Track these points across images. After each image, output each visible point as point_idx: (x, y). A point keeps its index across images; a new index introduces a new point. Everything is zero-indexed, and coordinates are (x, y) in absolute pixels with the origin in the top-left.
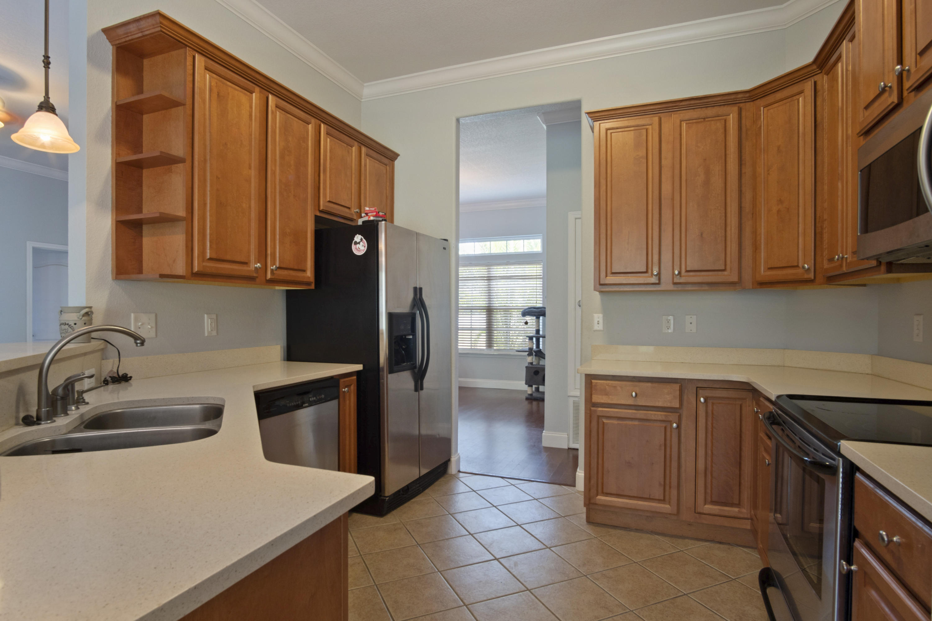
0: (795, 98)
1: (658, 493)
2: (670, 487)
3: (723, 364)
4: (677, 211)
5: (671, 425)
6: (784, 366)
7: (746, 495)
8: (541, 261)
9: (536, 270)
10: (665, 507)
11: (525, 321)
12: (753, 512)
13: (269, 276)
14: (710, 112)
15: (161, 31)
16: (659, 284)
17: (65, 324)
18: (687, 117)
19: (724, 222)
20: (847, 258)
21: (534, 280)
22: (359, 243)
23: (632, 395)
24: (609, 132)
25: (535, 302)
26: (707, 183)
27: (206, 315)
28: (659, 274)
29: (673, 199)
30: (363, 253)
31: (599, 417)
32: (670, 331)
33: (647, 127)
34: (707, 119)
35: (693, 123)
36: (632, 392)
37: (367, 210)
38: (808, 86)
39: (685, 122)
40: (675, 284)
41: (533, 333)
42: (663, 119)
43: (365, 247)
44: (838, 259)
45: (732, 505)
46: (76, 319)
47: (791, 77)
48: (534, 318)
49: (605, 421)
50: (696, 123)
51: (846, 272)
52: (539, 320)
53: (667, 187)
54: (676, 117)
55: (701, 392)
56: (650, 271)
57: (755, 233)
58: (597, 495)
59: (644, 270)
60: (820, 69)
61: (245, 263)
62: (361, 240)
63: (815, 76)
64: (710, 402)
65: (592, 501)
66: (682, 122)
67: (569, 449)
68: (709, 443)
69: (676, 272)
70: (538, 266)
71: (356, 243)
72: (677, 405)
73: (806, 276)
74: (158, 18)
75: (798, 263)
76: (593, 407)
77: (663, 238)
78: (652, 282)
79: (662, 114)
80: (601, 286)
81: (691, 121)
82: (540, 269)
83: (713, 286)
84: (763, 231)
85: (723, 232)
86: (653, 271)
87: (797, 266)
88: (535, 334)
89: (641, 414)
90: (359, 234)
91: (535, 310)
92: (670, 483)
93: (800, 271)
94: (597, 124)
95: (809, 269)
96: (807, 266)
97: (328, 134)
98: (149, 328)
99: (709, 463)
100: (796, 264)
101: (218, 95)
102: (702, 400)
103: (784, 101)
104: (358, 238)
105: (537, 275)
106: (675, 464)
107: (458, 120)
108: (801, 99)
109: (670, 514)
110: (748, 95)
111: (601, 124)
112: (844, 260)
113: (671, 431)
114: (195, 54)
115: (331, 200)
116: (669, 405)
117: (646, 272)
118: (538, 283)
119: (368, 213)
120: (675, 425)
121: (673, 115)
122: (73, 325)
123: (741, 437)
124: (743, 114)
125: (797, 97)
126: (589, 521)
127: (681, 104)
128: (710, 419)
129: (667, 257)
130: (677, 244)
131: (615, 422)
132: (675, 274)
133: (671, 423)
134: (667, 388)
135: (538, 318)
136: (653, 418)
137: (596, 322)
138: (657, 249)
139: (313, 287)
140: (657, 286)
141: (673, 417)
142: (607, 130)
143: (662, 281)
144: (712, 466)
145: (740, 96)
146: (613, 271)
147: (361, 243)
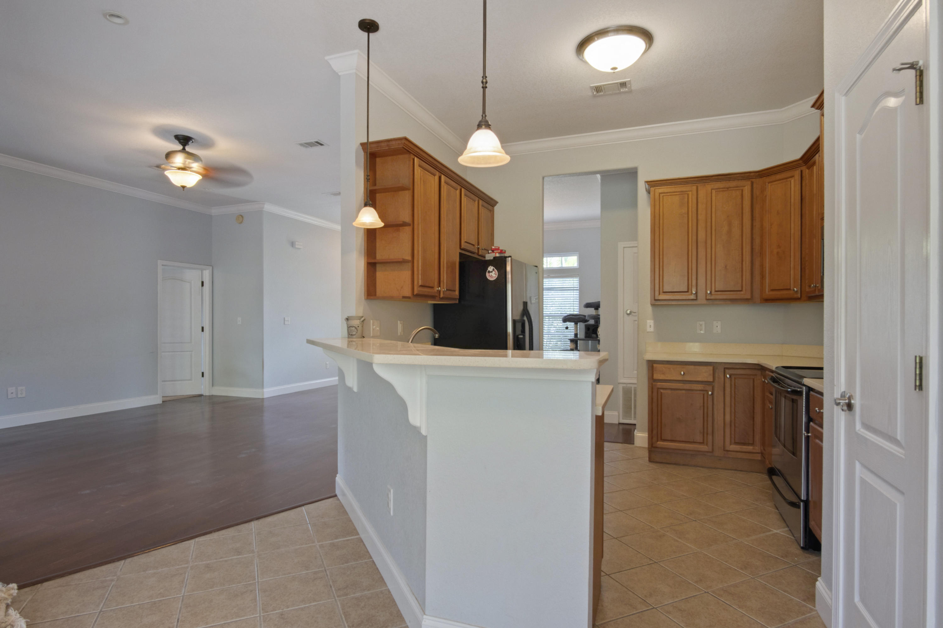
0: (788, 180)
1: (699, 438)
2: (707, 434)
3: (740, 355)
4: (709, 250)
5: (708, 393)
6: (782, 356)
7: (758, 437)
8: (578, 276)
9: (574, 282)
10: (704, 448)
11: (566, 326)
12: (762, 448)
13: (442, 295)
14: (733, 184)
15: (403, 147)
16: (696, 300)
17: (353, 327)
18: (716, 187)
19: (741, 258)
20: (818, 286)
21: (571, 291)
22: (492, 272)
23: (681, 374)
24: (661, 195)
25: (573, 310)
26: (729, 232)
27: (399, 322)
28: (696, 293)
29: (706, 242)
30: (495, 279)
31: (658, 388)
32: (702, 332)
33: (689, 192)
34: (729, 189)
35: (720, 191)
36: (681, 372)
37: (493, 249)
38: (797, 173)
39: (715, 190)
40: (707, 299)
41: (572, 337)
42: (699, 188)
43: (496, 275)
44: (813, 287)
45: (748, 444)
46: (359, 323)
47: (786, 166)
48: (573, 324)
49: (662, 391)
50: (722, 191)
51: (818, 294)
52: (577, 325)
53: (702, 235)
54: (709, 187)
55: (727, 371)
56: (690, 291)
57: (762, 266)
58: (658, 441)
59: (686, 290)
60: (804, 163)
61: (432, 287)
62: (493, 270)
63: (802, 167)
64: (733, 377)
65: (654, 446)
66: (713, 190)
67: (619, 424)
68: (733, 404)
69: (709, 292)
70: (575, 279)
71: (489, 272)
72: (711, 380)
73: (795, 296)
74: (403, 141)
75: (790, 287)
76: (654, 382)
77: (699, 269)
78: (692, 298)
79: (699, 184)
80: (655, 301)
81: (719, 190)
82: (576, 282)
83: (734, 301)
84: (767, 265)
85: (741, 265)
86: (693, 291)
87: (790, 289)
88: (573, 337)
89: (687, 386)
90: (492, 266)
91: (574, 317)
92: (707, 431)
93: (792, 292)
94: (652, 189)
95: (797, 291)
96: (796, 289)
97: (465, 195)
98: (378, 330)
99: (733, 417)
100: (789, 288)
101: (423, 181)
102: (728, 376)
103: (782, 181)
104: (491, 268)
105: (574, 287)
106: (710, 419)
107: (543, 178)
108: (792, 181)
109: (707, 452)
110: (757, 174)
111: (656, 190)
112: (817, 287)
113: (707, 397)
114: (415, 157)
115: (468, 241)
116: (706, 380)
117: (688, 292)
118: (575, 294)
119: (494, 251)
120: (710, 393)
121: (706, 185)
122: (357, 327)
123: (754, 400)
124: (755, 186)
125: (790, 179)
126: (650, 460)
127: (712, 178)
128: (733, 388)
129: (702, 281)
130: (709, 273)
131: (669, 392)
132: (708, 293)
133: (707, 391)
134: (704, 369)
135: (576, 324)
136: (695, 388)
137: (648, 326)
138: (695, 276)
139: (457, 302)
140: (695, 301)
141: (709, 388)
142: (660, 193)
143: (699, 297)
144: (735, 420)
145: (752, 174)
146: (664, 291)
147: (493, 272)
